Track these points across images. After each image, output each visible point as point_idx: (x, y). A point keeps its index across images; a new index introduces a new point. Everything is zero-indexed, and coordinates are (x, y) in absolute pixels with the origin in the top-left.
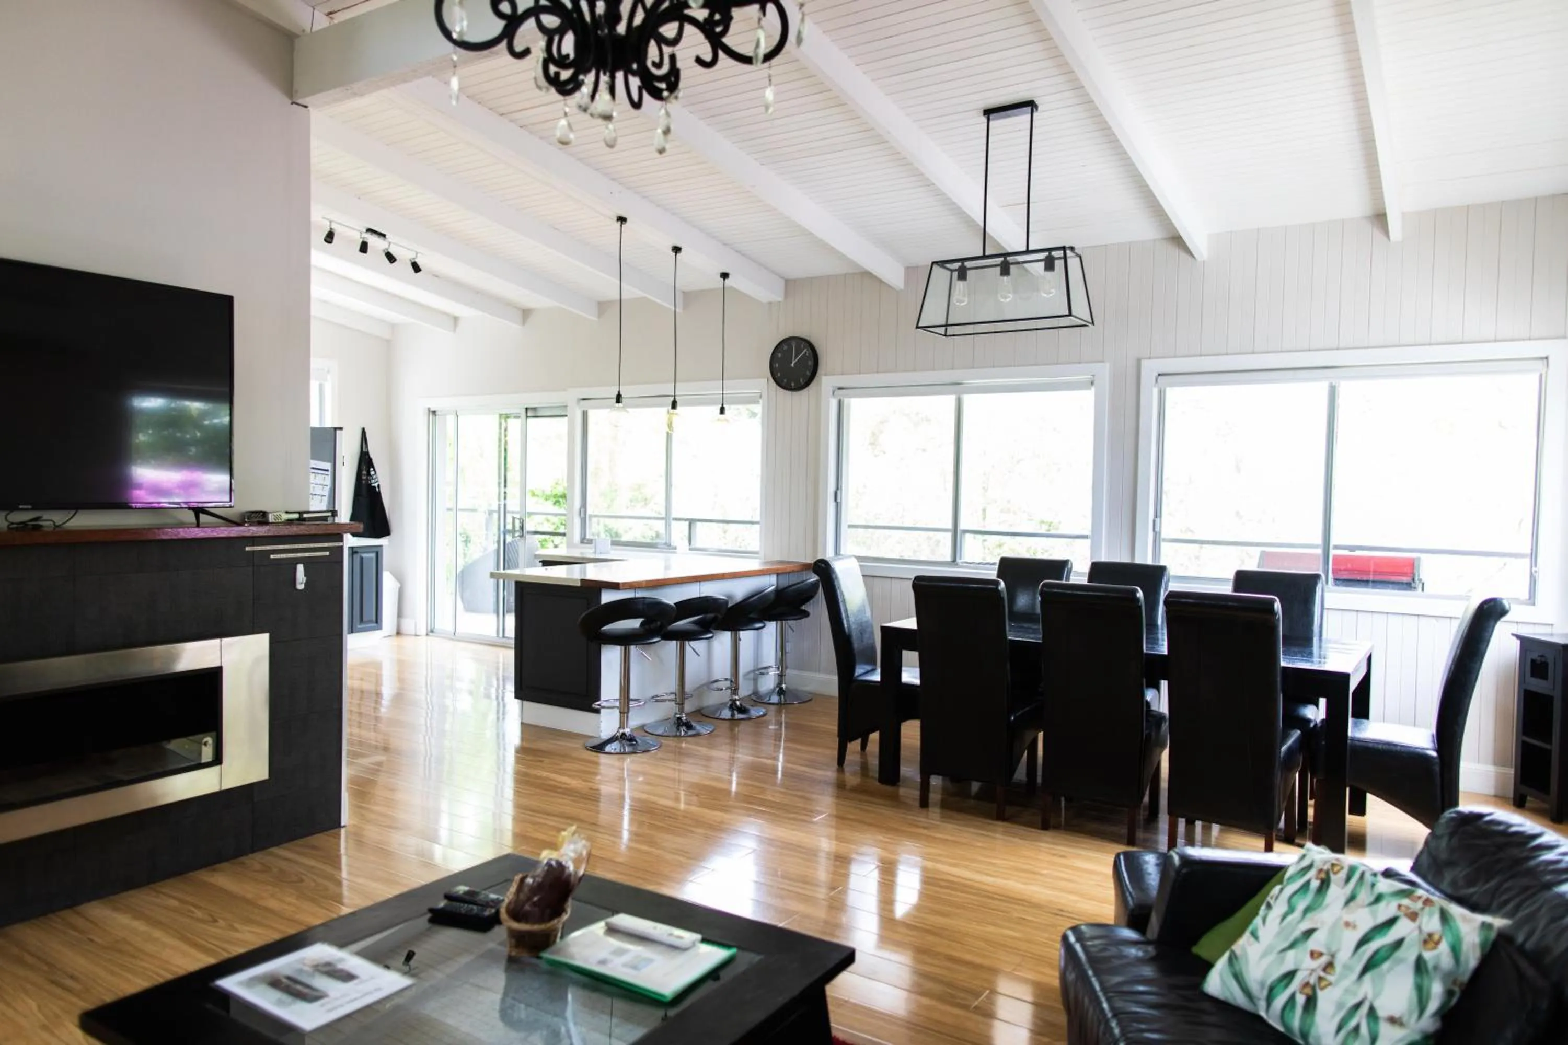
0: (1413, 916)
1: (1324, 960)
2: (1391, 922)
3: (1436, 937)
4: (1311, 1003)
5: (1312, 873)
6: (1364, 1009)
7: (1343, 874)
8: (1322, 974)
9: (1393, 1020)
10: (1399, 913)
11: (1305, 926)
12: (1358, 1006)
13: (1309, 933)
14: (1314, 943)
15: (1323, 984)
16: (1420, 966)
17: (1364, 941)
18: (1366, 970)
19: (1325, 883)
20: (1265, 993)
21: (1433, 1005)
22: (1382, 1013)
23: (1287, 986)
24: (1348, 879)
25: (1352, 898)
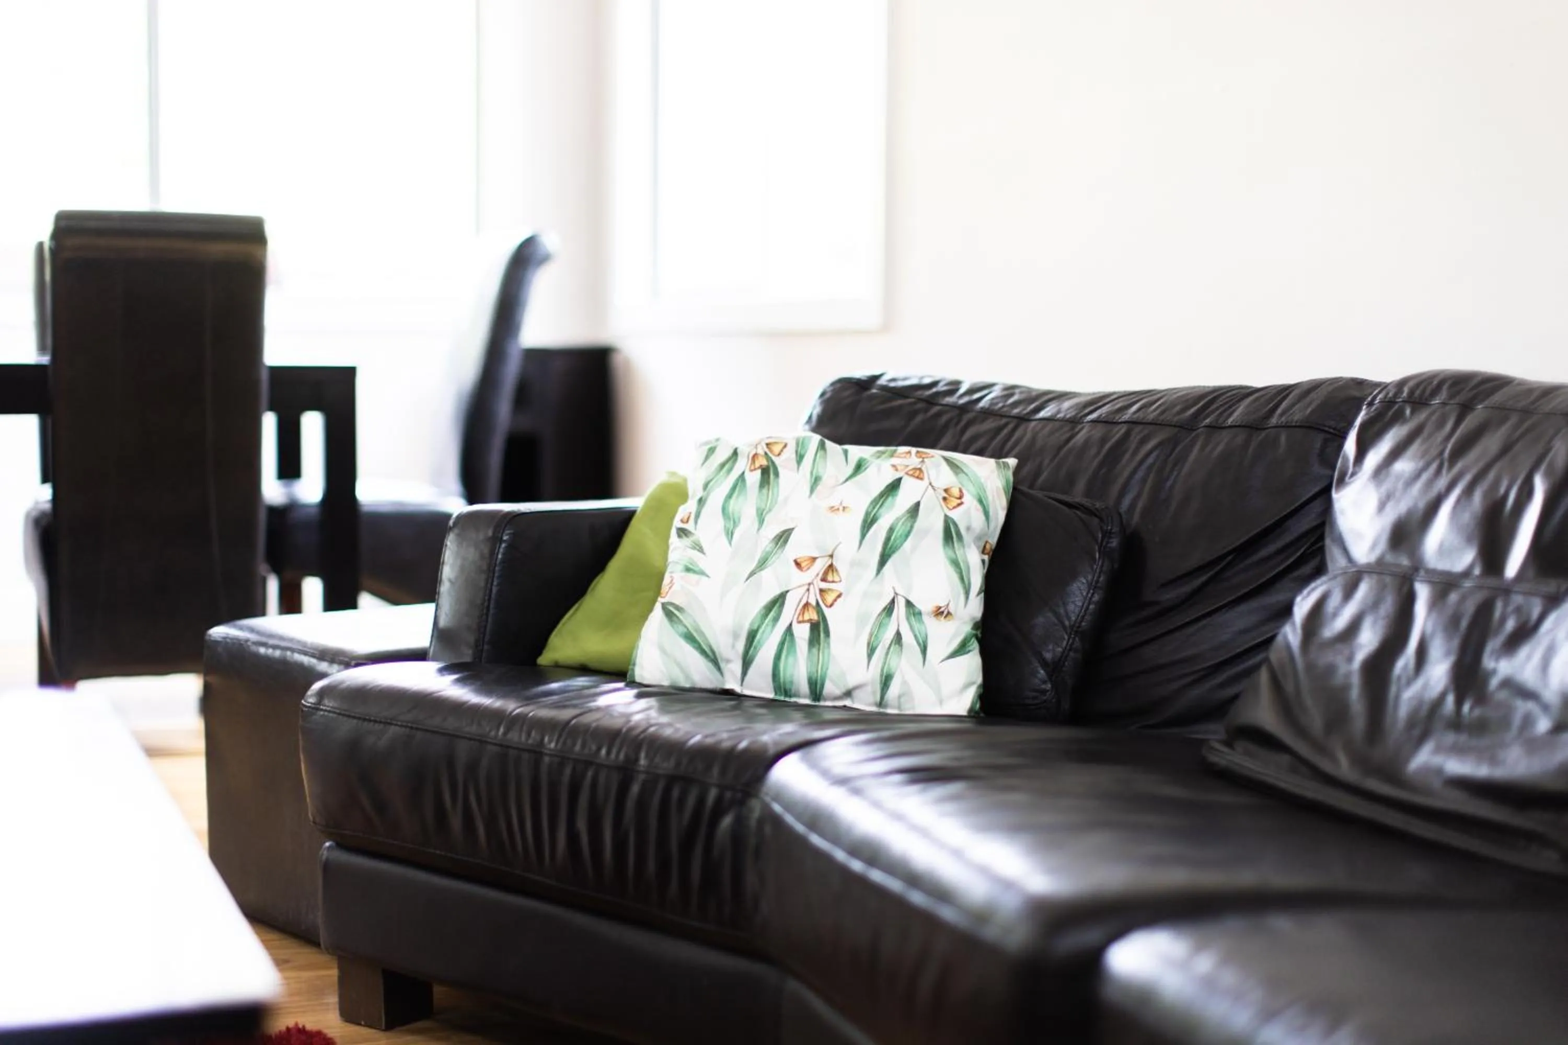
0: (918, 474)
1: (820, 566)
2: (894, 486)
3: (955, 492)
4: (819, 630)
5: (742, 464)
6: (900, 607)
7: (790, 453)
8: (824, 585)
9: (939, 613)
10: (898, 476)
11: (772, 529)
12: (889, 609)
13: (783, 538)
14: (795, 548)
15: (830, 598)
16: (950, 534)
17: (868, 523)
18: (884, 559)
19: (768, 473)
20: (741, 646)
21: (977, 580)
22: (925, 605)
23: (776, 619)
24: (800, 458)
25: (816, 481)
